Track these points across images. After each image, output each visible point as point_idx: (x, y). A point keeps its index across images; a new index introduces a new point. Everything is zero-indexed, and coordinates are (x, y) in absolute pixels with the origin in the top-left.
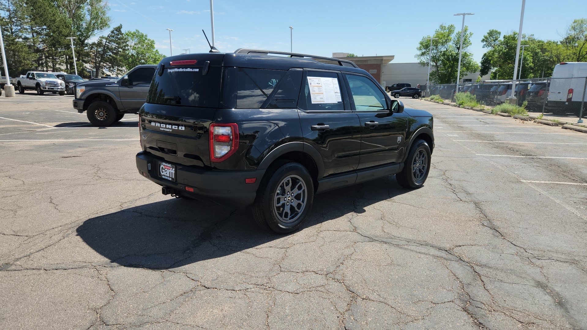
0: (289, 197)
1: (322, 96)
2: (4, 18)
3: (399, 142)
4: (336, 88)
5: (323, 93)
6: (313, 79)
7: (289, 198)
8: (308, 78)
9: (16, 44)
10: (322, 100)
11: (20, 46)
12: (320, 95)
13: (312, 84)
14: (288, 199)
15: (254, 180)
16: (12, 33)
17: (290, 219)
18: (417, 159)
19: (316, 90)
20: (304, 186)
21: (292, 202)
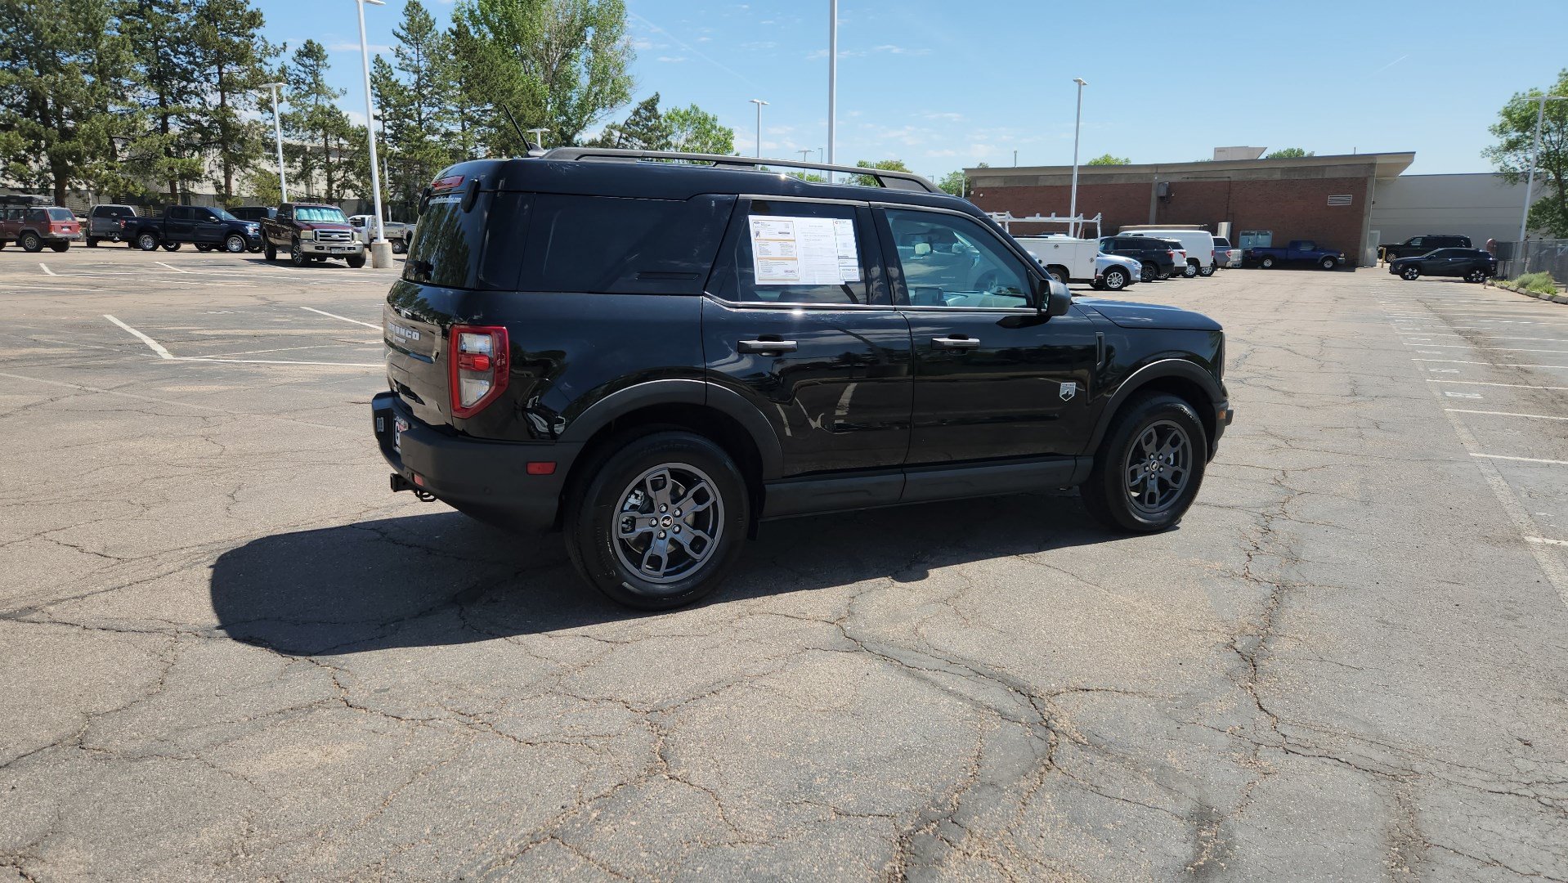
0: (668, 518)
1: (790, 265)
2: (405, 88)
3: (1066, 396)
4: (845, 245)
5: (796, 259)
6: (766, 223)
7: (667, 522)
8: (752, 218)
9: (426, 147)
10: (791, 276)
11: (433, 152)
12: (786, 262)
13: (763, 235)
14: (661, 523)
15: (550, 467)
16: (421, 122)
17: (665, 574)
18: (1149, 449)
19: (775, 250)
20: (715, 495)
21: (678, 533)
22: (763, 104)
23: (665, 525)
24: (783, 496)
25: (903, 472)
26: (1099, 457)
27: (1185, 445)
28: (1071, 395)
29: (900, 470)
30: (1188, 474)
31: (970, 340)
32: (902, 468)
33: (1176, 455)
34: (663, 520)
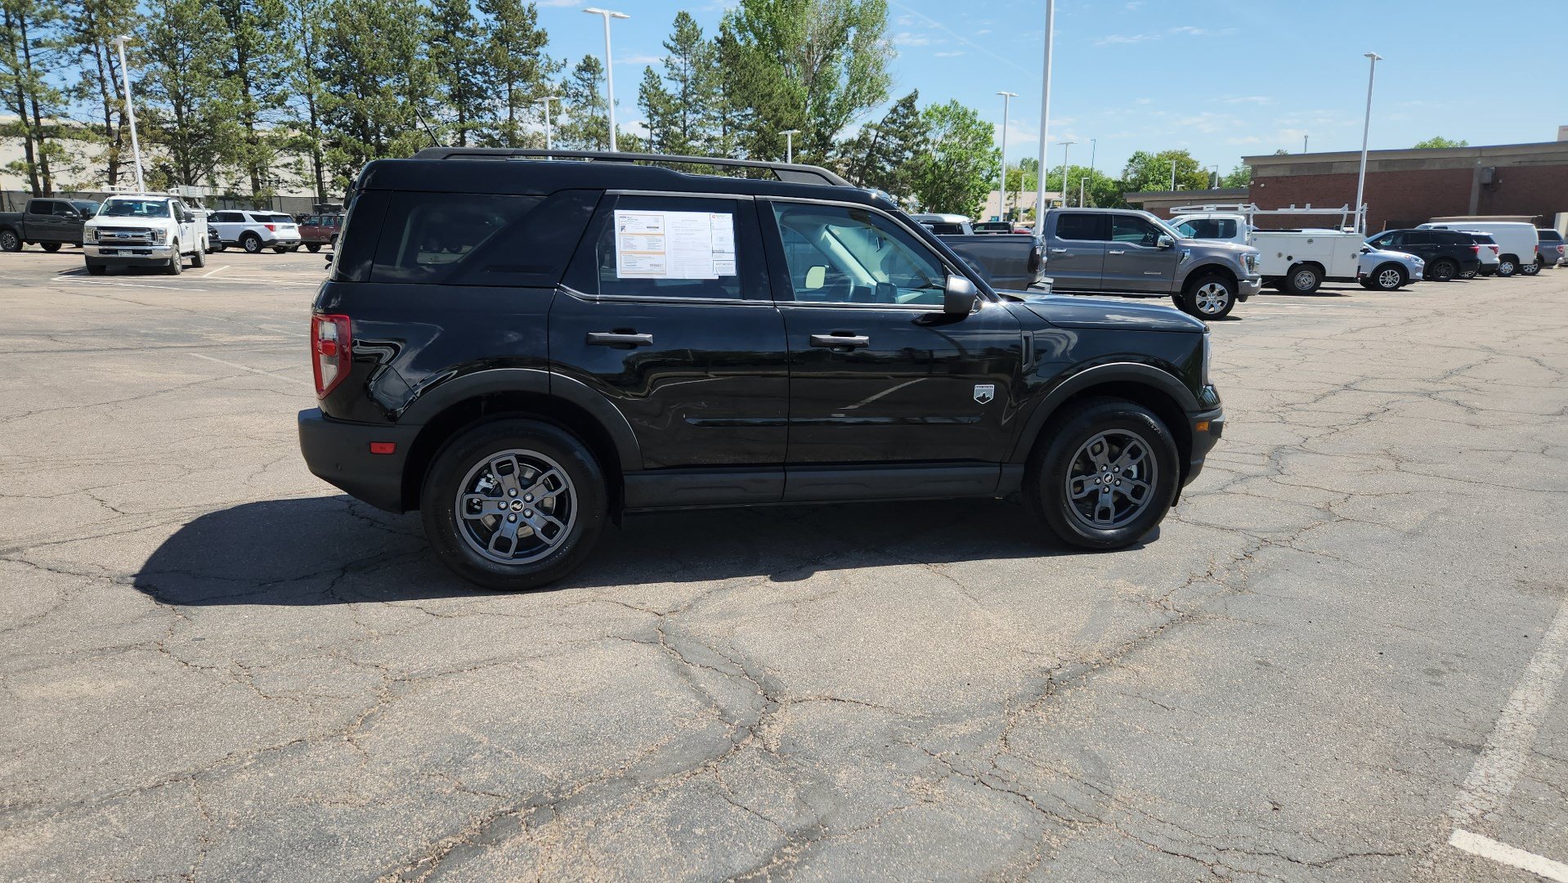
0: (518, 502)
1: (657, 259)
2: (671, 97)
3: (983, 398)
5: (664, 253)
7: (518, 506)
10: (656, 269)
12: (652, 256)
13: (628, 229)
14: (511, 507)
15: (389, 449)
17: (515, 556)
18: (1100, 460)
19: (641, 244)
20: (567, 482)
21: (529, 517)
22: (1011, 96)
23: (515, 509)
24: (643, 489)
25: (785, 471)
26: (1032, 463)
27: (1147, 456)
28: (989, 398)
29: (781, 468)
30: (1153, 490)
31: (858, 338)
32: (784, 466)
33: (1140, 467)
34: (513, 504)
